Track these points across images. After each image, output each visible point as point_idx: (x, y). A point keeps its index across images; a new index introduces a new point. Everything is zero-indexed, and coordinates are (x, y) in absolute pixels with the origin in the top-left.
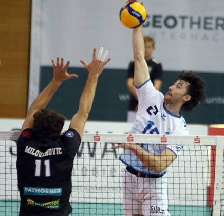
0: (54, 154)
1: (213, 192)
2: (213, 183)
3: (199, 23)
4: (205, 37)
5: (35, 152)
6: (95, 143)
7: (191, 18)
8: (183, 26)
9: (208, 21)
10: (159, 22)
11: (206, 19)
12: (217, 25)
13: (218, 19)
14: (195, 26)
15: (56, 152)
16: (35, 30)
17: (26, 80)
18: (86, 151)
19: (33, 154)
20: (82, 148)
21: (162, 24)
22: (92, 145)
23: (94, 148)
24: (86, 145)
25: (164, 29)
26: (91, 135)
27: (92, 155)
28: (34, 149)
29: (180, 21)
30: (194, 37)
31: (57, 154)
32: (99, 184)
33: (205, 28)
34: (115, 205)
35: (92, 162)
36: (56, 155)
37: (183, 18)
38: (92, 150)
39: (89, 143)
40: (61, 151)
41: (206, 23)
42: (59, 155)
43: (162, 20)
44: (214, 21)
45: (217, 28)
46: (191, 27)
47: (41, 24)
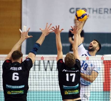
7: (93, 9)
9: (101, 10)
11: (100, 9)
12: (105, 11)
13: (105, 9)
14: (95, 12)
37: (90, 9)
41: (100, 11)
44: (103, 10)
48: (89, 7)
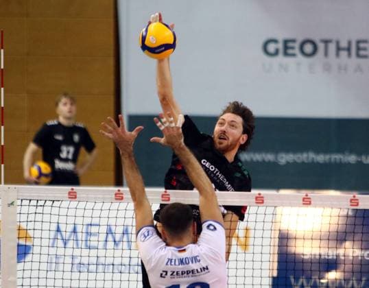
3: (349, 49)
4: (359, 69)
7: (338, 43)
8: (326, 54)
10: (293, 48)
21: (297, 51)
29: (321, 46)
33: (358, 56)
37: (326, 42)
43: (297, 45)
48: (327, 37)
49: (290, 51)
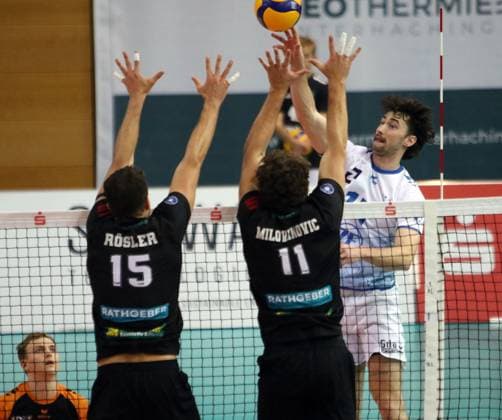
0: (306, 232)
1: (424, 297)
2: (423, 283)
3: (384, 6)
4: (397, 30)
5: (274, 235)
6: (215, 226)
8: (357, 12)
10: (315, 7)
12: (416, 7)
15: (309, 229)
16: (101, 32)
17: (90, 121)
18: (200, 238)
19: (271, 239)
20: (194, 233)
21: (320, 10)
22: (210, 228)
23: (215, 233)
24: (200, 229)
25: (325, 19)
26: (205, 210)
27: (212, 245)
28: (272, 231)
29: (351, 4)
30: (377, 30)
31: (312, 231)
32: (225, 296)
33: (396, 14)
34: (245, 331)
35: (211, 256)
36: (310, 233)
38: (211, 236)
39: (204, 225)
40: (316, 224)
41: (396, 5)
42: (315, 232)
43: (320, 3)
45: (415, 13)
46: (371, 13)
47: (110, 22)
49: (313, 11)
